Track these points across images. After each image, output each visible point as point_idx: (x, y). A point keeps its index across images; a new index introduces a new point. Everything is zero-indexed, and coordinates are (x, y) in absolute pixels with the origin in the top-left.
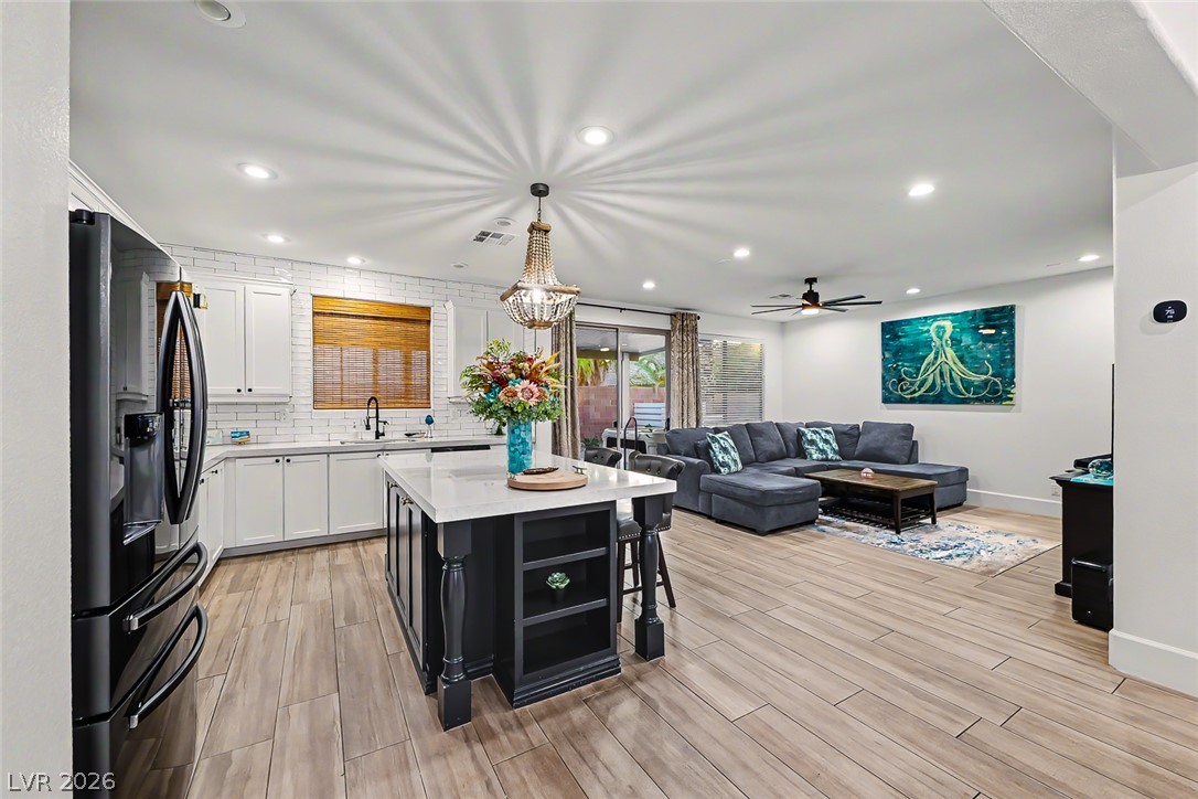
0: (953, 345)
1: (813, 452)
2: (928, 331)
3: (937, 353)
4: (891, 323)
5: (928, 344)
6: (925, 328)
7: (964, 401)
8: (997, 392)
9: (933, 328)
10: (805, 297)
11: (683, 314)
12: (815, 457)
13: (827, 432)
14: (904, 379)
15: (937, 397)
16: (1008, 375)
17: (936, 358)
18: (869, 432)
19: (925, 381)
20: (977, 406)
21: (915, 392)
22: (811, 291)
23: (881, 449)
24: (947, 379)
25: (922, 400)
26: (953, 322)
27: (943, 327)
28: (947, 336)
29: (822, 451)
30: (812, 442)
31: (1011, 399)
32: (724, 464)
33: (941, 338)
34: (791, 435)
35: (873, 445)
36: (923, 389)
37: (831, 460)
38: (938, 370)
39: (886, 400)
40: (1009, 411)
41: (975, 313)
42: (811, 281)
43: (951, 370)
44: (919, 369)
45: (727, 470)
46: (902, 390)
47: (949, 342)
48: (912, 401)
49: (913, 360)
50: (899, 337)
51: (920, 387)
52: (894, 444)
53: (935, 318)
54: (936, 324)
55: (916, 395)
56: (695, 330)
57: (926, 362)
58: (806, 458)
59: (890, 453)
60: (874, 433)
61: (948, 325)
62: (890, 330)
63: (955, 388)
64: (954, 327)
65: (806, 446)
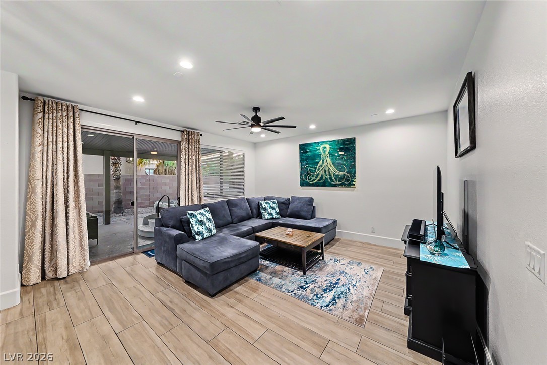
0: (330, 157)
1: (266, 214)
2: (319, 149)
3: (323, 161)
4: (303, 145)
5: (319, 156)
6: (318, 148)
7: (335, 185)
8: (348, 181)
9: (321, 148)
10: (253, 119)
11: (189, 131)
12: (266, 217)
13: (274, 202)
14: (309, 174)
15: (324, 183)
16: (353, 173)
17: (323, 163)
18: (294, 202)
19: (319, 174)
20: (340, 188)
21: (314, 180)
22: (256, 116)
23: (298, 211)
24: (328, 174)
25: (317, 185)
26: (330, 145)
27: (326, 148)
28: (327, 152)
29: (270, 214)
30: (265, 209)
31: (354, 185)
32: (199, 233)
33: (325, 153)
34: (254, 205)
35: (296, 209)
36: (318, 179)
37: (275, 219)
38: (323, 170)
39: (302, 185)
40: (353, 191)
41: (339, 140)
42: (256, 110)
43: (329, 169)
44: (316, 169)
45: (201, 238)
46: (309, 179)
47: (328, 155)
48: (313, 185)
49: (312, 164)
50: (307, 152)
51: (316, 178)
52: (305, 208)
53: (322, 143)
54: (323, 146)
55: (315, 182)
56: (198, 141)
57: (319, 165)
58: (262, 218)
59: (303, 214)
60: (296, 203)
61: (328, 146)
62: (303, 148)
63: (331, 178)
64: (330, 148)
65: (262, 211)
